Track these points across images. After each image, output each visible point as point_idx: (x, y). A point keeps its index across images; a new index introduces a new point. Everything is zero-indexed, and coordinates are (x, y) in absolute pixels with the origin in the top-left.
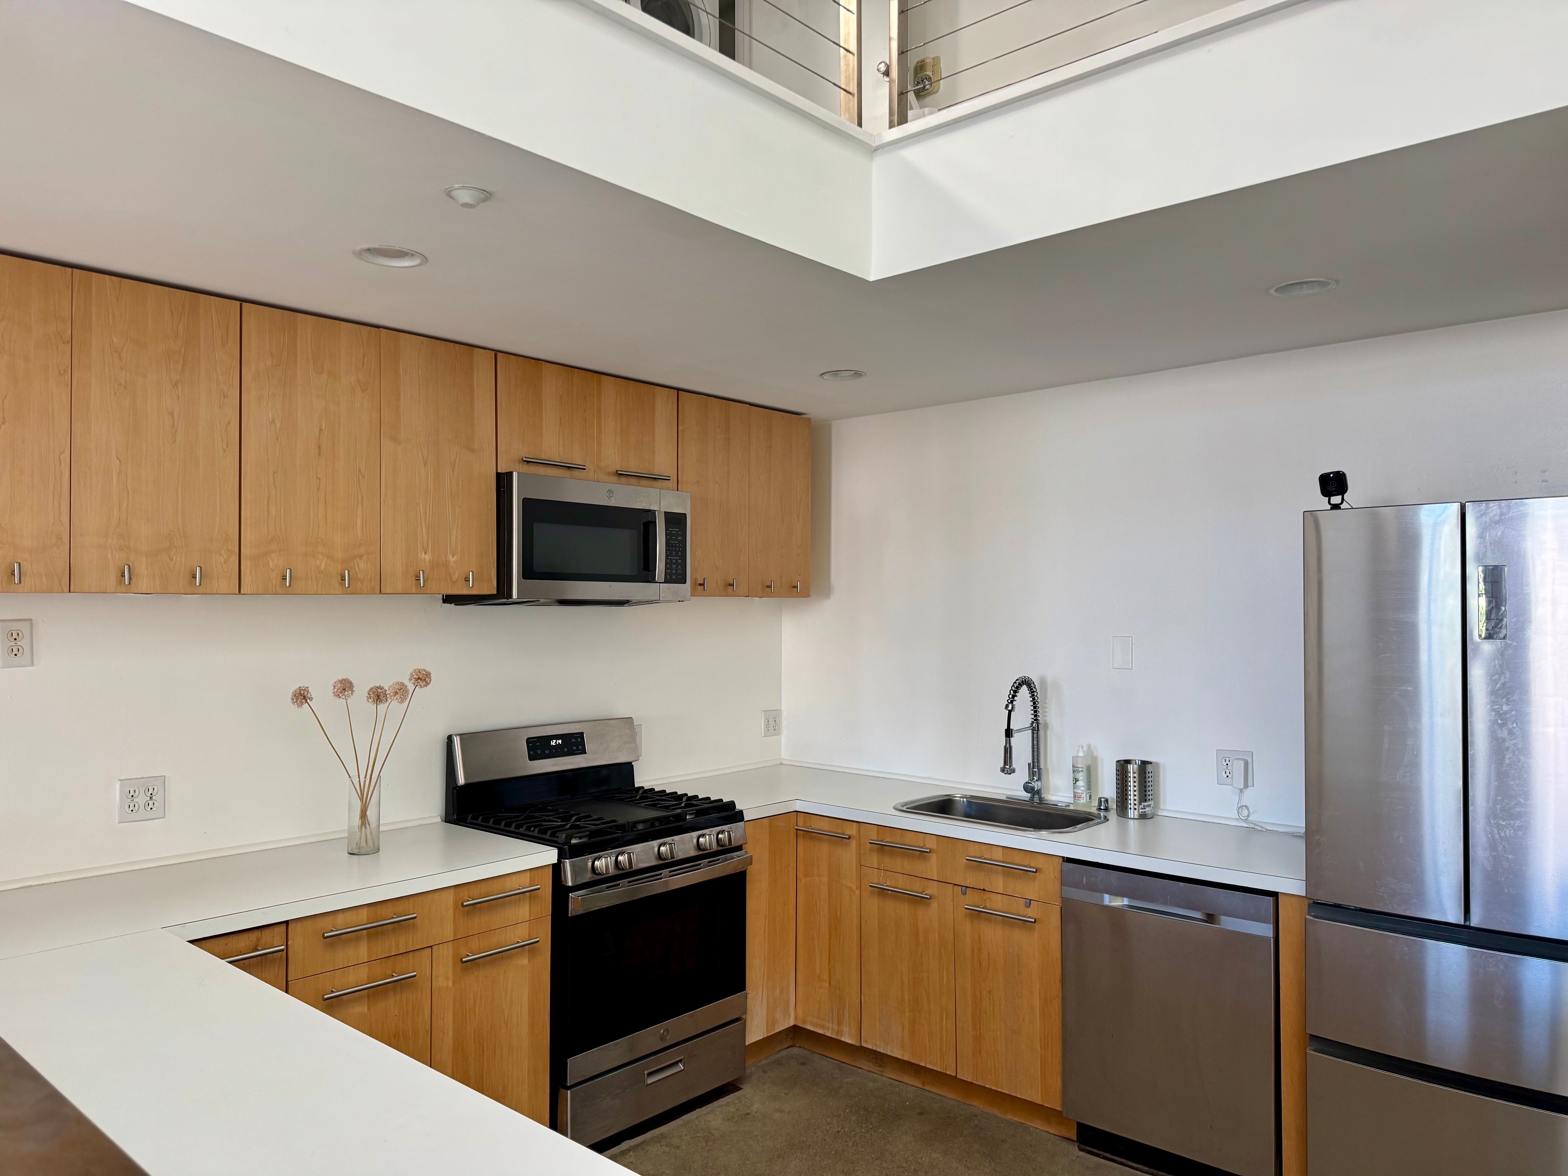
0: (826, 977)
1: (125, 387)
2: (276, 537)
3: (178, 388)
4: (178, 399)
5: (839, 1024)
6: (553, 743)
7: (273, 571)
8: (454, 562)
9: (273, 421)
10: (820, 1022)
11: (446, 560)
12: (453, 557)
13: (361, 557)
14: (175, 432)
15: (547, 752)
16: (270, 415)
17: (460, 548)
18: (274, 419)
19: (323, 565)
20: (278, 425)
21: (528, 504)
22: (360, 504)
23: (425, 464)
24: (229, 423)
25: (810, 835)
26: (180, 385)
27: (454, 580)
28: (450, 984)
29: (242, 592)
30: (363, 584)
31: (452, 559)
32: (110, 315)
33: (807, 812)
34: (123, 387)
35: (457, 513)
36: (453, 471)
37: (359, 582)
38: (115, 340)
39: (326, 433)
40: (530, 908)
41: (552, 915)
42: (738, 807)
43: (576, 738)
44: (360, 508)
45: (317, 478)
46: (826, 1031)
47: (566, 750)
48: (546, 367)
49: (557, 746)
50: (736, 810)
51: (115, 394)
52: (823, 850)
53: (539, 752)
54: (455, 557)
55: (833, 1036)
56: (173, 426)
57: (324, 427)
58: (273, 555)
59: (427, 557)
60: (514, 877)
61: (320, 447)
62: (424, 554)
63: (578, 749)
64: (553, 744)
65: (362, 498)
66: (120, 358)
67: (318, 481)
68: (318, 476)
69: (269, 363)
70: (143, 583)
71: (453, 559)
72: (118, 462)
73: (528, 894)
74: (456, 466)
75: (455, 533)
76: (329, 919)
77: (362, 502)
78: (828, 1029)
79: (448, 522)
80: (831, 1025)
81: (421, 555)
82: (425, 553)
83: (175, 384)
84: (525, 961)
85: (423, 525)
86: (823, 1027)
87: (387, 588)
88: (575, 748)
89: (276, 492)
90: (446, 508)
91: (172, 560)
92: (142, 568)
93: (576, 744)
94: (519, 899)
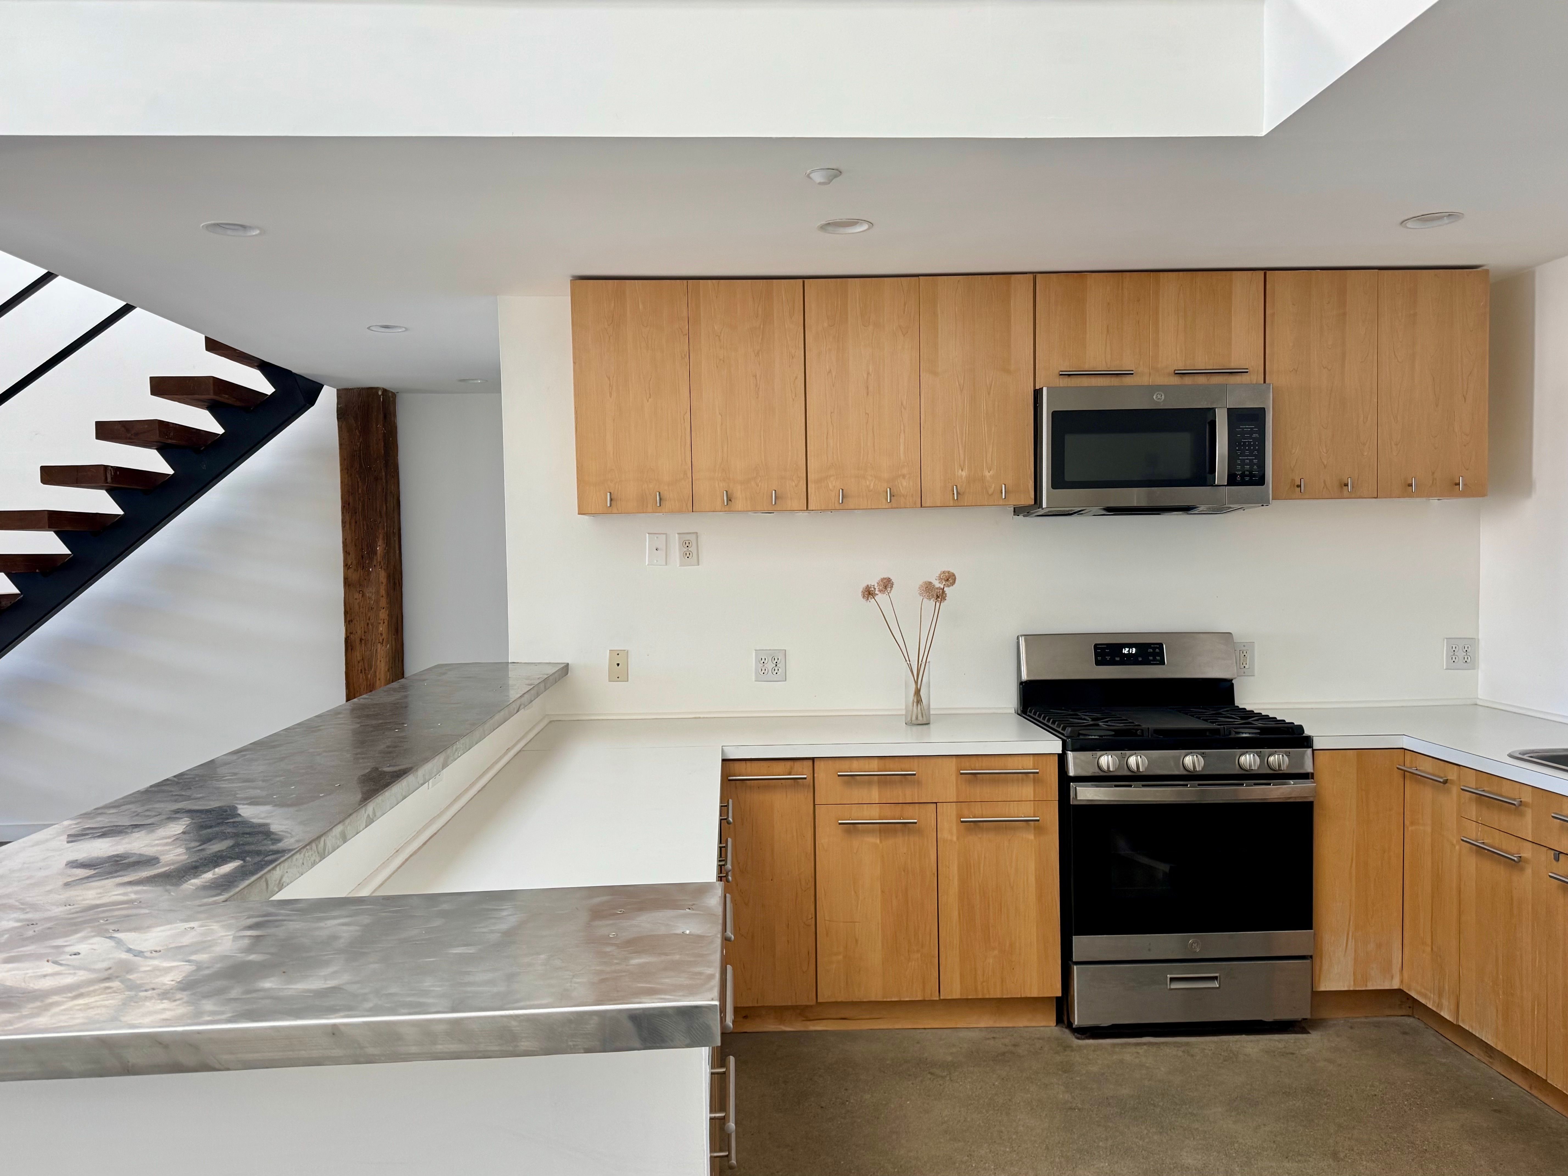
0: (1429, 942)
1: (724, 361)
2: (834, 464)
3: (759, 356)
4: (760, 364)
5: (1440, 996)
6: (1125, 651)
7: (832, 491)
8: (990, 476)
9: (830, 371)
10: (1423, 990)
11: (982, 475)
12: (989, 472)
13: (904, 476)
14: (758, 390)
15: (1118, 659)
16: (828, 367)
17: (995, 464)
18: (830, 370)
19: (872, 484)
20: (834, 374)
21: (1056, 416)
22: (903, 432)
23: (961, 391)
24: (796, 378)
25: (1418, 778)
26: (760, 352)
27: (990, 493)
28: (955, 839)
29: (809, 509)
30: (906, 499)
31: (987, 474)
32: (713, 309)
33: (1412, 749)
34: (722, 362)
35: (993, 431)
36: (989, 394)
37: (903, 498)
38: (716, 328)
39: (873, 376)
40: (1034, 790)
41: (1059, 801)
42: (1307, 732)
43: (1154, 649)
44: (902, 435)
45: (866, 414)
46: (1428, 1002)
47: (1140, 659)
48: (1091, 279)
49: (1129, 655)
50: (1304, 735)
51: (717, 367)
52: (1427, 794)
53: (1108, 658)
54: (991, 472)
55: (1434, 1009)
56: (756, 386)
57: (871, 371)
58: (832, 478)
59: (964, 474)
60: (1016, 758)
61: (868, 388)
62: (960, 471)
63: (1154, 660)
64: (1126, 653)
65: (904, 427)
66: (720, 340)
67: (867, 415)
68: (867, 412)
69: (826, 325)
70: (739, 504)
71: (989, 474)
72: (720, 416)
73: (1032, 775)
74: (992, 389)
75: (991, 450)
76: (847, 762)
77: (904, 430)
78: (1430, 999)
79: (984, 441)
80: (1432, 996)
81: (958, 472)
82: (962, 470)
83: (757, 354)
84: (1031, 837)
85: (960, 447)
86: (1425, 996)
87: (927, 502)
88: (1151, 658)
89: (833, 428)
90: (982, 427)
91: (758, 486)
92: (739, 493)
93: (1154, 654)
94: (1023, 780)
